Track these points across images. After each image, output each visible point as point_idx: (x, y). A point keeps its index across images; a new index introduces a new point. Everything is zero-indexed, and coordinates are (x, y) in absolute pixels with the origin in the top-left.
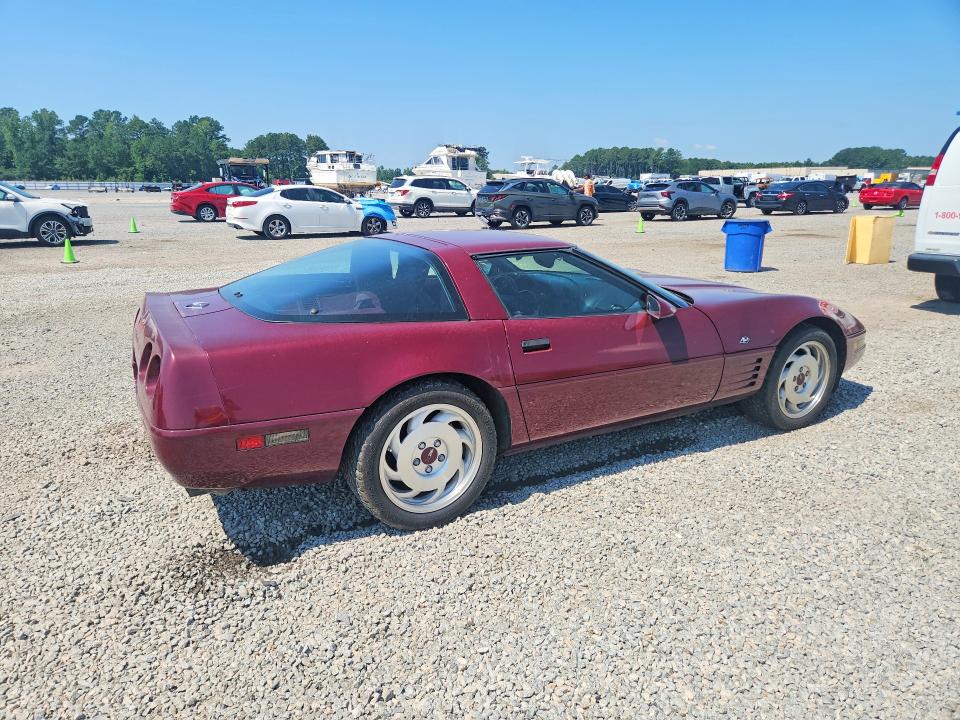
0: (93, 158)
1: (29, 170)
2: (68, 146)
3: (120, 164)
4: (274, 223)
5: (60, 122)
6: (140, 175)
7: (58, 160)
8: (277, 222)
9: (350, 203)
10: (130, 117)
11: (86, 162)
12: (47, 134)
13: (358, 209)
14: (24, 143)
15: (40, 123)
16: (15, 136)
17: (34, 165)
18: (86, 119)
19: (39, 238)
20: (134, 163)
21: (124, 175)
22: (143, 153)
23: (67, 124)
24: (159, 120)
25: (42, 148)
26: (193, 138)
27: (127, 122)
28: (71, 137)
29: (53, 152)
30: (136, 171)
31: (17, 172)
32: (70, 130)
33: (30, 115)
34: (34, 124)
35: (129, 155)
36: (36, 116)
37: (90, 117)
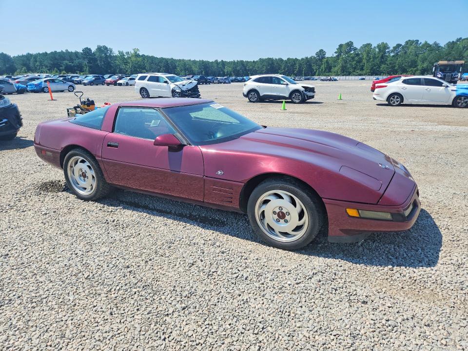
0: (398, 64)
1: (369, 71)
2: (389, 59)
3: (410, 67)
4: (394, 98)
5: (388, 48)
6: (419, 72)
7: (383, 66)
8: (396, 97)
9: (447, 87)
10: (423, 42)
11: (395, 66)
12: (381, 53)
13: (452, 90)
14: (371, 59)
15: (380, 50)
16: (368, 56)
17: (372, 69)
18: (401, 45)
19: (292, 100)
20: (418, 65)
21: (411, 72)
22: (423, 61)
23: (391, 48)
24: (438, 42)
25: (377, 61)
26: (454, 51)
27: (420, 45)
28: (392, 54)
29: (382, 62)
30: (417, 70)
31: (364, 72)
32: (392, 51)
33: (376, 46)
34: (377, 50)
35: (416, 62)
36: (379, 46)
37: (403, 44)
